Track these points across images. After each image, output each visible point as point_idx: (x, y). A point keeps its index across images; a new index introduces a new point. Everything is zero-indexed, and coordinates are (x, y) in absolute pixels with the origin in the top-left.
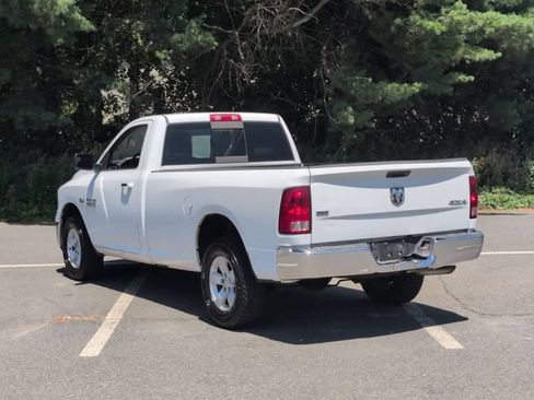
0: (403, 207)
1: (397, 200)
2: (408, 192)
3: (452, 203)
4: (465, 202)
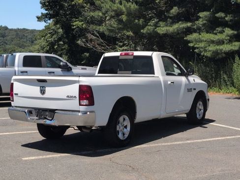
0: (45, 96)
1: (43, 92)
2: (47, 89)
3: (68, 96)
4: (75, 97)
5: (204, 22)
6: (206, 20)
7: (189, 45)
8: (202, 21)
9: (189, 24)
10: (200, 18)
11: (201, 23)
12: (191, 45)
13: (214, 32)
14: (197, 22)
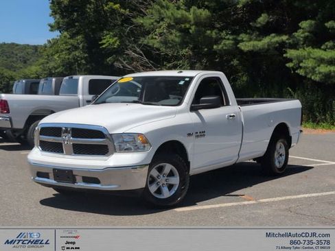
5: (307, 34)
6: (309, 32)
7: (287, 65)
8: (303, 33)
9: (284, 38)
10: (300, 28)
11: (302, 35)
12: (290, 65)
13: (322, 47)
14: (296, 34)
